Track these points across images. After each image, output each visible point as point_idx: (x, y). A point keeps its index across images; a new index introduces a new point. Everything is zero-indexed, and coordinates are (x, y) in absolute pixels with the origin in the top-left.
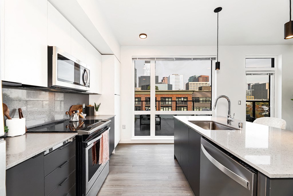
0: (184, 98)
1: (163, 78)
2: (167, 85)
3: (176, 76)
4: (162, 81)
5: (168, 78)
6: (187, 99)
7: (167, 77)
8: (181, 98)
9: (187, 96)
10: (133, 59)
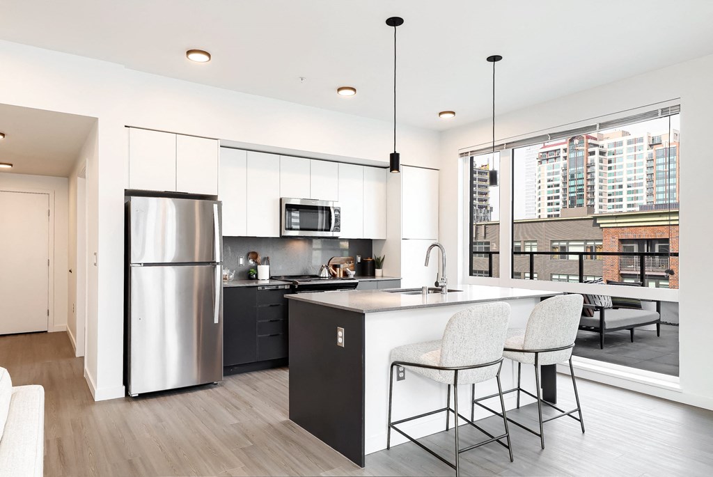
10: (462, 154)
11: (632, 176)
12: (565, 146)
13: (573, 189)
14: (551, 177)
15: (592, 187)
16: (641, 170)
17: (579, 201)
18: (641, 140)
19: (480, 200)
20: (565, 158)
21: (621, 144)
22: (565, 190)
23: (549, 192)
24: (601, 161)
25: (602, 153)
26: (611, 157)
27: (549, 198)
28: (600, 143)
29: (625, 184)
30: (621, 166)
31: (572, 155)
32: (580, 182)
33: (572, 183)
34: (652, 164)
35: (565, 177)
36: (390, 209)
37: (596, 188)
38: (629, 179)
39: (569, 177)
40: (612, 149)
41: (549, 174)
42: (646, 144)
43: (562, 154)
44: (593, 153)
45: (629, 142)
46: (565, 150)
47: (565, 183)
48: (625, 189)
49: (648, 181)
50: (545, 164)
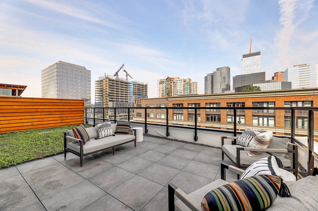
0: (303, 102)
1: (275, 74)
2: (280, 83)
3: (300, 68)
4: (273, 78)
5: (285, 73)
6: (312, 104)
7: (281, 72)
8: (297, 102)
9: (310, 99)
11: (180, 88)
12: (166, 80)
13: (167, 91)
14: (162, 88)
15: (172, 91)
16: (182, 87)
17: (169, 94)
18: (182, 80)
19: (145, 93)
20: (166, 83)
21: (178, 81)
22: (166, 91)
23: (162, 92)
24: (174, 85)
25: (174, 83)
26: (176, 84)
27: (162, 93)
28: (173, 80)
29: (179, 90)
30: (178, 86)
31: (167, 83)
32: (169, 90)
33: (167, 90)
34: (184, 86)
35: (165, 88)
37: (173, 91)
38: (180, 89)
39: (166, 88)
40: (176, 82)
41: (162, 87)
42: (183, 81)
43: (165, 82)
44: (172, 82)
45: (179, 80)
46: (166, 81)
47: (165, 90)
48: (179, 92)
49: (184, 90)
50: (161, 85)
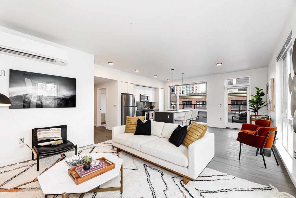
10: (169, 86)
36: (156, 96)
